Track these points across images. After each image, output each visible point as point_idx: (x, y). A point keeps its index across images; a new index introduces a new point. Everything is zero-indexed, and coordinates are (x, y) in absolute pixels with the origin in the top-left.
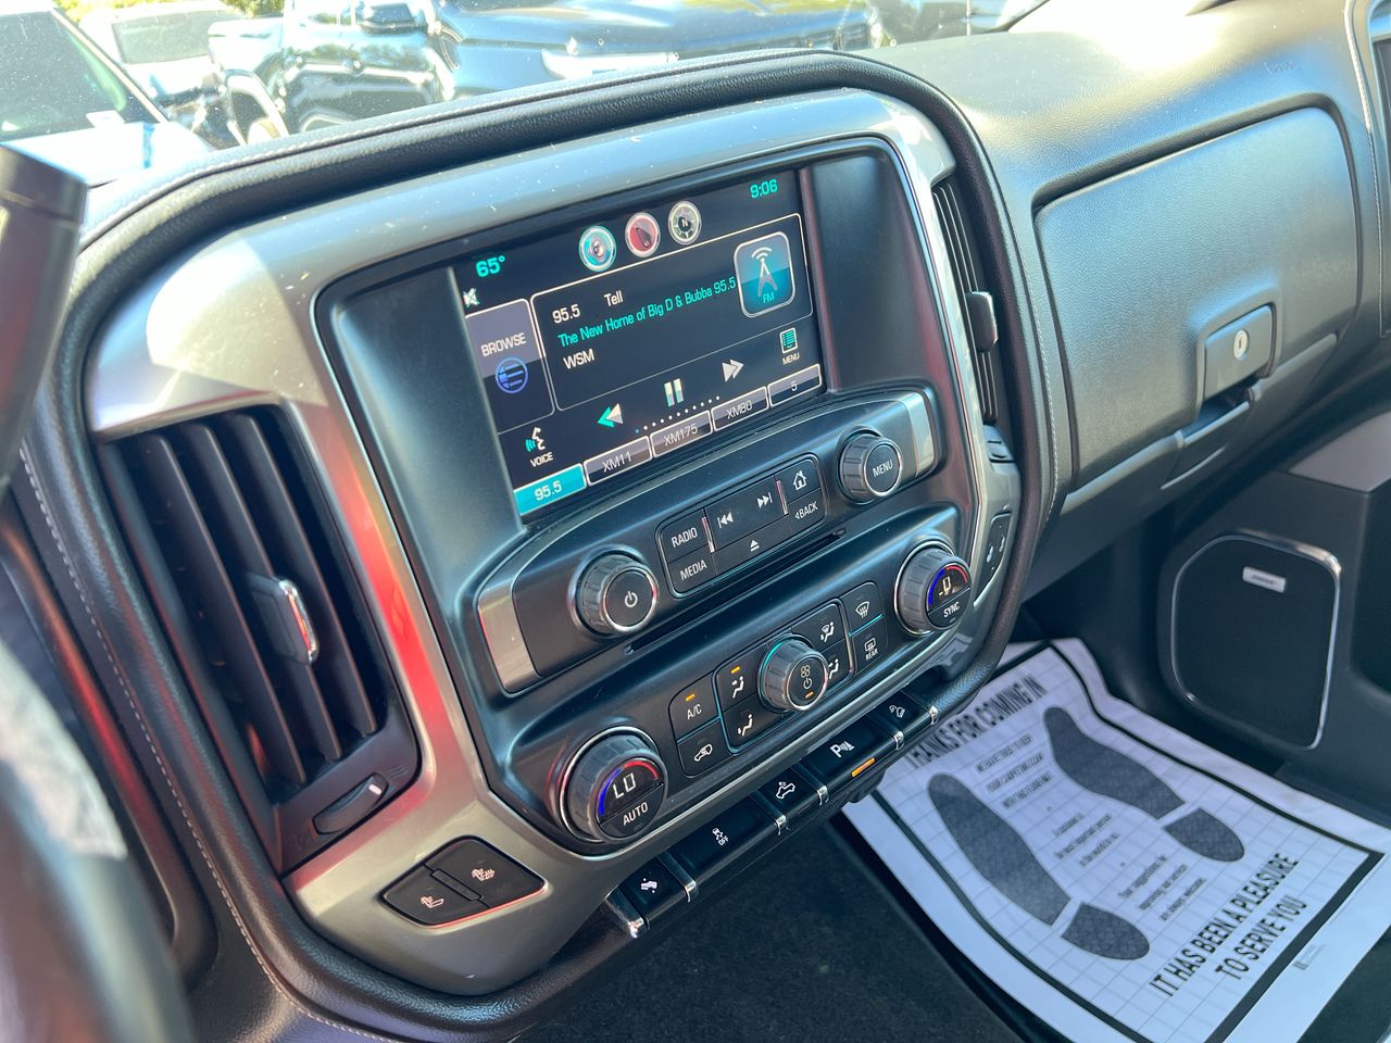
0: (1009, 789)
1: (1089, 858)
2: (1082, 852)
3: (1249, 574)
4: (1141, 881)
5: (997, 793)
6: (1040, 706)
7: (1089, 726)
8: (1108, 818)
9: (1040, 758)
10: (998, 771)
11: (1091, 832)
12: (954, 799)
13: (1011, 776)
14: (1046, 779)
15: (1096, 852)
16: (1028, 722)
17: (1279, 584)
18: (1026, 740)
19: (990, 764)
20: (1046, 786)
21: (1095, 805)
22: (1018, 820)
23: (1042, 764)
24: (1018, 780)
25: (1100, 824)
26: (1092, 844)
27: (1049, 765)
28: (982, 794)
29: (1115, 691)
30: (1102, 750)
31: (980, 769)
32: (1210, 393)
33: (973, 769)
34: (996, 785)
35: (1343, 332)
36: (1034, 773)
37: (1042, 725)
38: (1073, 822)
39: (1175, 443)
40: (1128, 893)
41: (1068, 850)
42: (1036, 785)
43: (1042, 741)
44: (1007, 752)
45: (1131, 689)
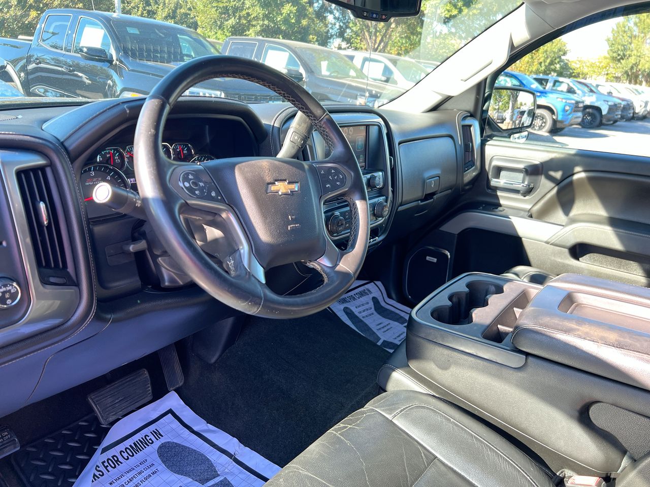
0: (364, 314)
1: (385, 331)
2: (383, 330)
3: (428, 258)
4: (399, 336)
5: (361, 314)
6: (371, 296)
7: (383, 304)
8: (389, 324)
9: (371, 308)
10: (361, 309)
11: (385, 326)
12: (350, 314)
13: (364, 311)
14: (373, 314)
15: (387, 330)
16: (367, 299)
17: (435, 260)
18: (368, 303)
19: (359, 307)
20: (373, 316)
21: (386, 321)
22: (366, 321)
23: (371, 310)
24: (366, 312)
25: (387, 325)
26: (385, 329)
27: (373, 310)
28: (356, 313)
29: (390, 296)
30: (387, 310)
31: (356, 307)
32: (427, 193)
33: (354, 307)
34: (360, 312)
35: (453, 190)
36: (370, 312)
37: (371, 301)
38: (380, 324)
39: (419, 203)
40: (395, 338)
41: (380, 329)
42: (370, 315)
43: (371, 304)
44: (363, 305)
45: (394, 296)
